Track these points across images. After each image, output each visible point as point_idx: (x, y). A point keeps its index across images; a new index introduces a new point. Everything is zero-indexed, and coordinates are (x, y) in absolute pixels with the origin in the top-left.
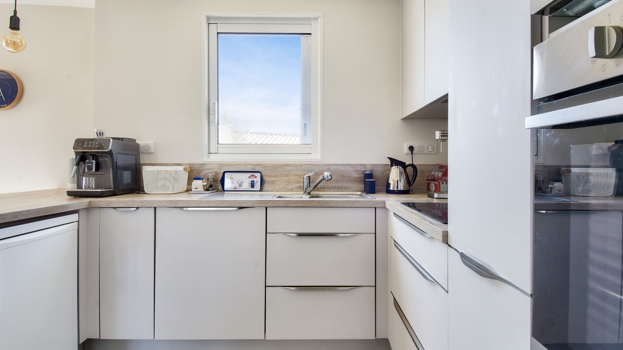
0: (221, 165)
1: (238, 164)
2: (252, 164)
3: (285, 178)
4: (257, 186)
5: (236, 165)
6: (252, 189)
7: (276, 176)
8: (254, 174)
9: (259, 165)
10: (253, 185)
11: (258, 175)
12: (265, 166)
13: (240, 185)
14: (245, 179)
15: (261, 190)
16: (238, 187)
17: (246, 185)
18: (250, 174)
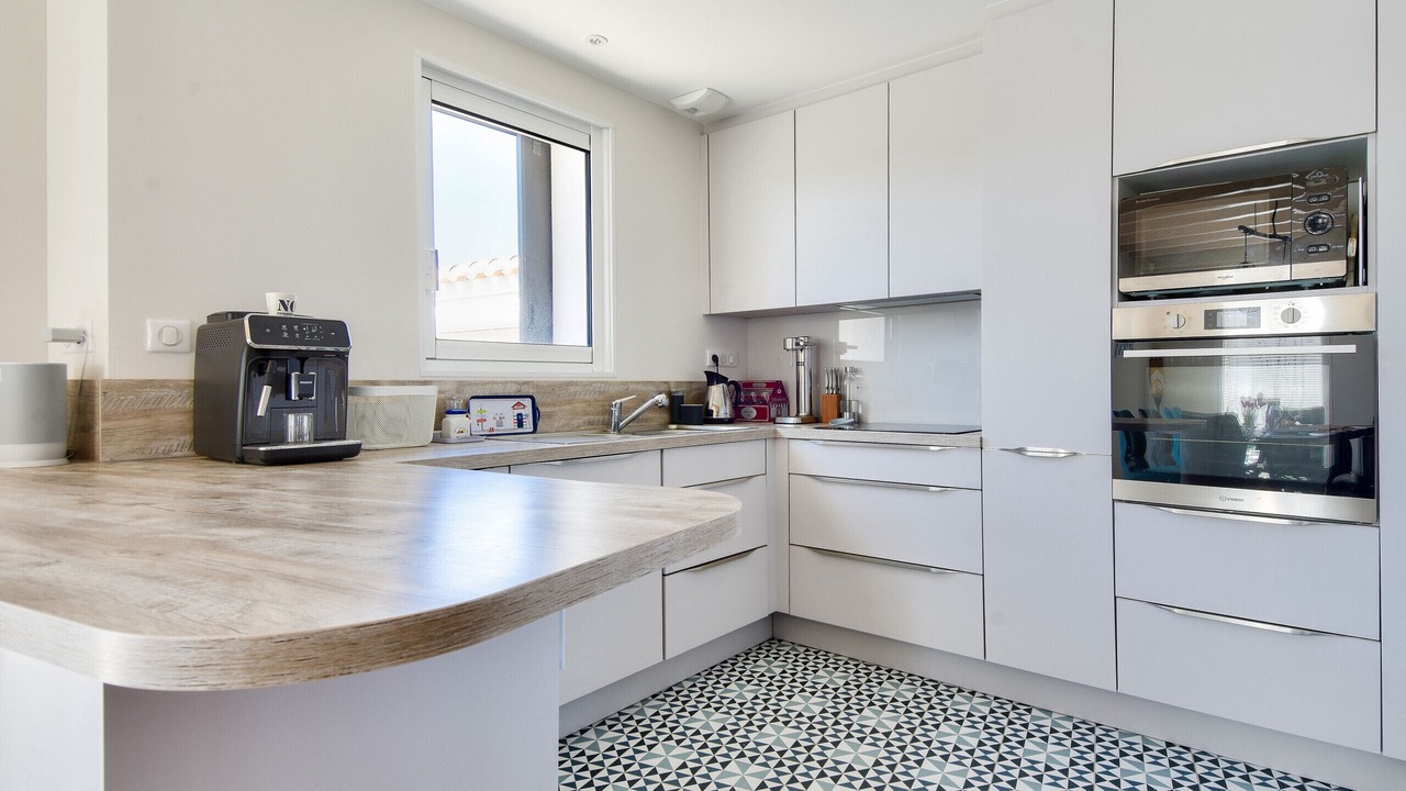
0: (461, 385)
1: (493, 383)
2: (516, 382)
3: (567, 407)
4: (528, 425)
5: (488, 383)
6: (520, 430)
7: (554, 405)
8: (521, 400)
9: (527, 383)
10: (520, 423)
11: (528, 402)
12: (536, 385)
13: (500, 424)
14: (505, 412)
15: (534, 431)
16: (496, 428)
17: (510, 424)
18: (515, 401)
